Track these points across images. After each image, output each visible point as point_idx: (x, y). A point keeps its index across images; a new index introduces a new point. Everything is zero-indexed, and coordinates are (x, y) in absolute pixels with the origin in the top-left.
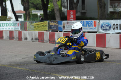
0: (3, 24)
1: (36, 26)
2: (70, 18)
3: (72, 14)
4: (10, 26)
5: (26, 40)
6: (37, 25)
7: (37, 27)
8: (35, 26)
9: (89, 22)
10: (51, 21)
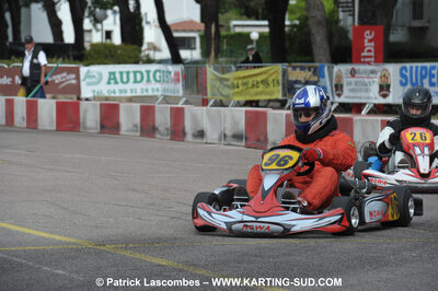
0: (125, 76)
1: (240, 82)
2: (363, 54)
3: (370, 41)
4: (148, 81)
5: (199, 140)
6: (244, 77)
7: (241, 88)
8: (236, 82)
9: (433, 68)
10: (294, 64)
